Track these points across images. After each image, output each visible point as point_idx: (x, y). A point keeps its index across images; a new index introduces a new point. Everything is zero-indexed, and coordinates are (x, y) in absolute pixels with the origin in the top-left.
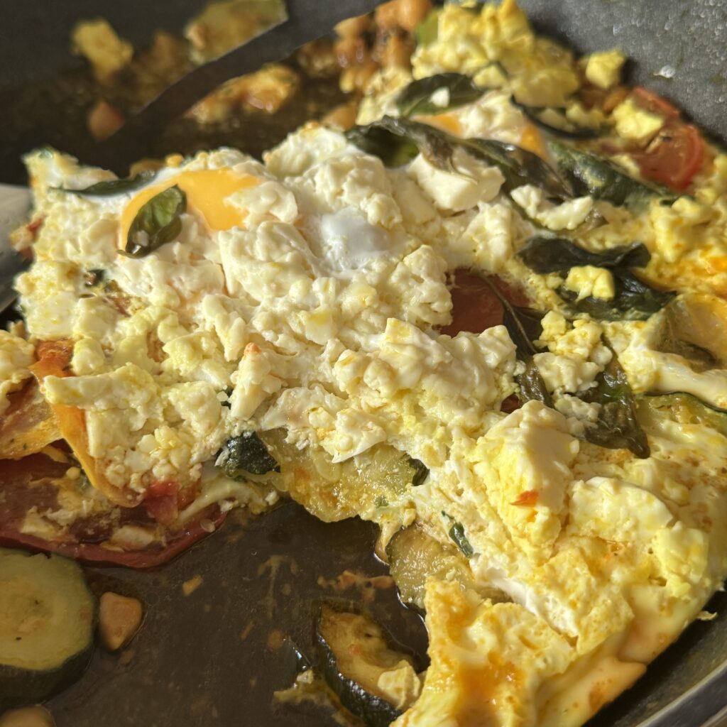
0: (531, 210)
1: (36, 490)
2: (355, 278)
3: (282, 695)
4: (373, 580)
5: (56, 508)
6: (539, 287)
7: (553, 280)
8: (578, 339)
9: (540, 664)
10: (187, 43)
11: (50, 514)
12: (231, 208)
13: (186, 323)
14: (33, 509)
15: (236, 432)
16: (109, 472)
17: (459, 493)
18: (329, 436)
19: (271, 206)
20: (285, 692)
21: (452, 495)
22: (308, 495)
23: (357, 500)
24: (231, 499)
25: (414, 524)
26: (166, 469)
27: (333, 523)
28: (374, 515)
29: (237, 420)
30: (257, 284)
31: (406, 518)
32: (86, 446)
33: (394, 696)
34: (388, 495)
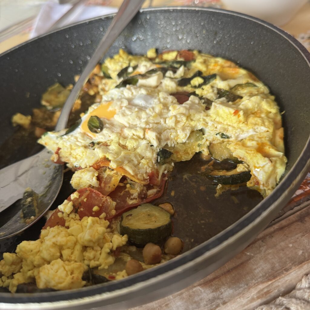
0: (172, 76)
1: (124, 194)
2: (154, 105)
3: (217, 195)
4: (209, 164)
5: (132, 195)
6: (188, 88)
7: (189, 86)
8: (208, 89)
9: (267, 139)
10: (45, 106)
11: (132, 197)
12: (110, 111)
13: (125, 138)
14: (128, 198)
15: (158, 150)
16: (139, 176)
17: (216, 128)
18: (178, 138)
19: (121, 104)
20: (217, 194)
21: (215, 129)
22: (181, 157)
23: (193, 149)
24: (165, 170)
25: (210, 143)
26: (150, 169)
27: (191, 159)
28: (199, 149)
29: (157, 147)
30: (134, 120)
31: (208, 143)
32: (129, 174)
33: (244, 170)
34: (199, 142)
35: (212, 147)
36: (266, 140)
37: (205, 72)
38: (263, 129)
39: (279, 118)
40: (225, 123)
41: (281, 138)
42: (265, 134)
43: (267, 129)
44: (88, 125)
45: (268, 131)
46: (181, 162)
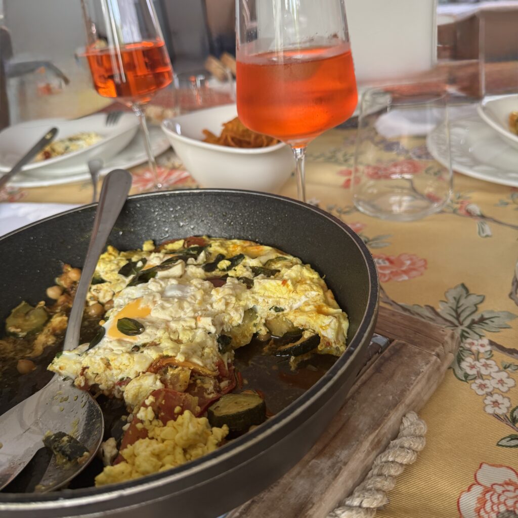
0: (195, 263)
1: (198, 391)
2: (193, 293)
3: (293, 369)
4: (269, 344)
5: (208, 389)
6: (216, 273)
7: (217, 270)
8: (241, 269)
9: (322, 301)
11: (209, 392)
12: (142, 309)
13: (175, 332)
14: (205, 393)
15: (217, 336)
16: (208, 366)
17: (268, 303)
18: (233, 321)
19: (153, 299)
20: (292, 367)
21: (267, 305)
22: (240, 341)
23: (250, 330)
25: (266, 320)
26: (216, 358)
27: (251, 342)
28: (256, 329)
29: (215, 333)
30: (177, 311)
31: (263, 321)
33: (311, 335)
34: (255, 322)
35: (269, 323)
36: (321, 303)
37: (227, 254)
38: (314, 293)
39: (323, 282)
40: (275, 296)
41: (332, 298)
42: (318, 298)
43: (317, 293)
44: (119, 330)
45: (319, 295)
46: (241, 347)
